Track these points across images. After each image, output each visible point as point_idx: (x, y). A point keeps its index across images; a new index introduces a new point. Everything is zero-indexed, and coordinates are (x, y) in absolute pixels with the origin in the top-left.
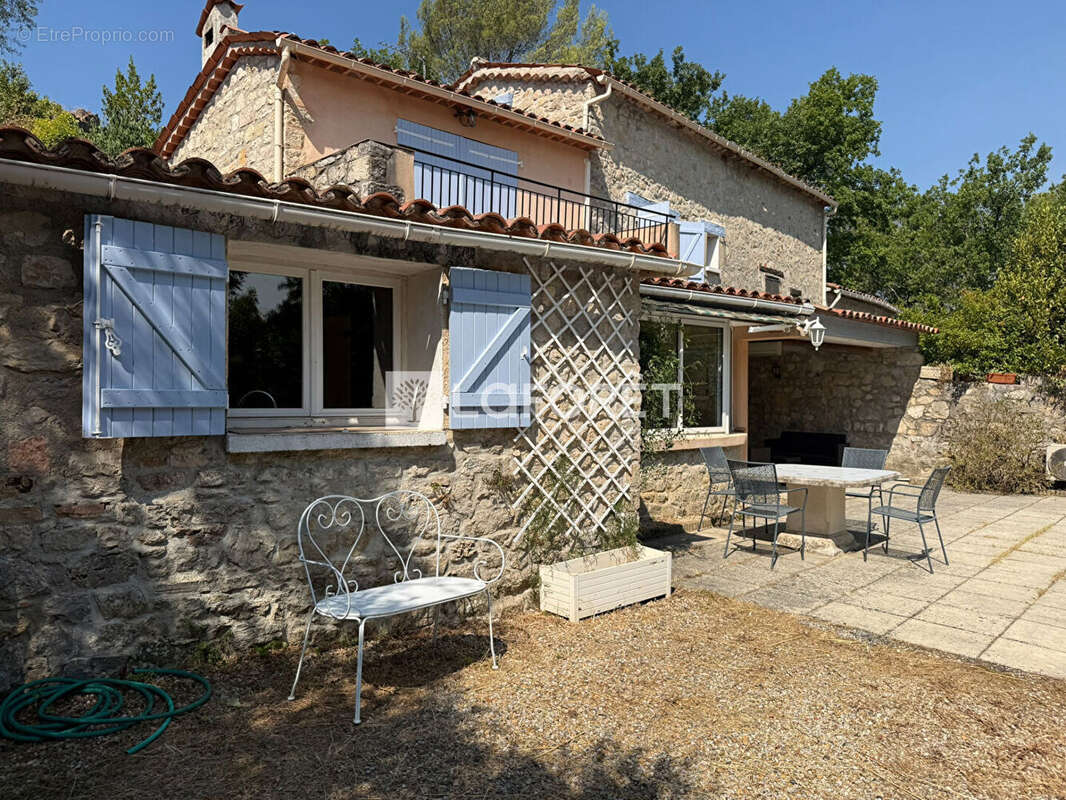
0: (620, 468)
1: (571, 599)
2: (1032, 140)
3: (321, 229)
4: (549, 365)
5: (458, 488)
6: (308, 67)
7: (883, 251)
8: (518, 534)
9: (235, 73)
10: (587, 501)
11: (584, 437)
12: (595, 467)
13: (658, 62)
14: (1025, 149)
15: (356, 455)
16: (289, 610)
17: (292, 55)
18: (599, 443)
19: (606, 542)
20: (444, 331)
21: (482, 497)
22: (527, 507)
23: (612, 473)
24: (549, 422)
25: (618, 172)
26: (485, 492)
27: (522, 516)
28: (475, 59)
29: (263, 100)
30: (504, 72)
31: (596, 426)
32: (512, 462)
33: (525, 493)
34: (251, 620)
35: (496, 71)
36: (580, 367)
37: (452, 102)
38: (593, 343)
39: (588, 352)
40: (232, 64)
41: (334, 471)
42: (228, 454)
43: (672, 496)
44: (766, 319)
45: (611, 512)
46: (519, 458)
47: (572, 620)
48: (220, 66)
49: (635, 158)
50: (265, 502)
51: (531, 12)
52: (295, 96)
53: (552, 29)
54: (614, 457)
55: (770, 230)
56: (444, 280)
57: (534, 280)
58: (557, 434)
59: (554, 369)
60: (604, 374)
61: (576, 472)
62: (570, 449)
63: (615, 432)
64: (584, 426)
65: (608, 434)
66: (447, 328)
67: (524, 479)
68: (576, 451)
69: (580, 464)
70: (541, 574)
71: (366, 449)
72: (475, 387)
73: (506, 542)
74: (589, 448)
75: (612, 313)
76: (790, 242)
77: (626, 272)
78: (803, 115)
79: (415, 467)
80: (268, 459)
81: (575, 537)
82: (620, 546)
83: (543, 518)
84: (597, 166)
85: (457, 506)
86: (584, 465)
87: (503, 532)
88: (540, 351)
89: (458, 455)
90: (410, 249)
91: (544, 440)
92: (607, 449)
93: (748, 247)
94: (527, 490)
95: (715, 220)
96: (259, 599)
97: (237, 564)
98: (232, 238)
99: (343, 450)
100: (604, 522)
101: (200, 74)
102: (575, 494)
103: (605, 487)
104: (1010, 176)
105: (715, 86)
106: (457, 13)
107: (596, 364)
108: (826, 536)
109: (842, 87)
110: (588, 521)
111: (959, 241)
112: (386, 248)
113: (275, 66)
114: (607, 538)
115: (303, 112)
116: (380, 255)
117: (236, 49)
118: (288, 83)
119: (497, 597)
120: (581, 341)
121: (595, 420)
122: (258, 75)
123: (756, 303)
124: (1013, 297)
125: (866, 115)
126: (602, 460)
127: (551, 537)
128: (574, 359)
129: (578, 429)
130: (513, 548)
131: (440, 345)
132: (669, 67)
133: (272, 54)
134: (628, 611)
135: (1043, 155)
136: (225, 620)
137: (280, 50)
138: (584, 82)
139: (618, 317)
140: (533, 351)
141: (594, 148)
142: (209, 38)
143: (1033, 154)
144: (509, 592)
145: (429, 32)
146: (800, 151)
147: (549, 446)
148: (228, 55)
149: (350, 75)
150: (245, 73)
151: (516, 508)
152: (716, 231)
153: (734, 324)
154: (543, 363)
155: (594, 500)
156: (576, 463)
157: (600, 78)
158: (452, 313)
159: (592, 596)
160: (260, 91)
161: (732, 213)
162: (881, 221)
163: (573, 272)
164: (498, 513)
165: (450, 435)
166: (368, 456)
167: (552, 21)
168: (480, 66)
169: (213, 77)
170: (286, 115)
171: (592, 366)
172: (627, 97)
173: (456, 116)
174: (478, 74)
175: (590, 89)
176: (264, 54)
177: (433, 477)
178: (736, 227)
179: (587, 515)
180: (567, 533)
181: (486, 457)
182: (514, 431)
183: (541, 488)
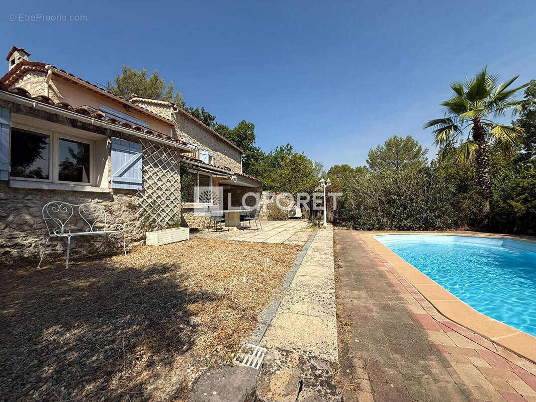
0: (174, 205)
1: (156, 240)
2: (289, 144)
3: (56, 115)
4: (149, 172)
5: (115, 207)
6: (61, 79)
7: (257, 167)
8: (138, 223)
9: (26, 76)
10: (163, 214)
11: (162, 195)
12: (166, 204)
13: (197, 110)
14: (287, 146)
15: (71, 193)
16: (41, 245)
17: (53, 73)
18: (167, 197)
19: (169, 226)
20: (109, 157)
21: (124, 211)
22: (141, 215)
23: (172, 206)
24: (149, 190)
25: (181, 135)
26: (126, 209)
27: (140, 217)
28: (133, 94)
29: (40, 87)
30: (144, 100)
31: (166, 192)
32: (135, 200)
33: (141, 210)
34: (22, 249)
35: (141, 99)
36: (160, 174)
37: (122, 103)
38: (164, 168)
39: (162, 170)
40: (25, 72)
41: (62, 198)
42: (10, 188)
43: (196, 222)
44: (221, 174)
45: (171, 218)
46: (138, 200)
47: (156, 246)
48: (18, 72)
49: (187, 131)
50: (29, 207)
51: (156, 89)
52: (55, 88)
53: (164, 95)
54: (172, 202)
55: (227, 157)
56: (109, 141)
57: (143, 146)
58: (152, 193)
59: (151, 174)
60: (168, 177)
61: (159, 205)
62: (157, 198)
63: (172, 195)
64: (162, 192)
65: (170, 195)
66: (110, 156)
67: (140, 206)
68: (159, 199)
69: (160, 203)
70: (147, 235)
71: (75, 192)
72: (121, 175)
73: (134, 225)
74: (163, 199)
75: (171, 160)
76: (232, 161)
77: (176, 149)
78: (237, 131)
79: (97, 199)
80: (31, 192)
81: (159, 225)
82: (174, 227)
83: (147, 218)
84: (174, 131)
85: (114, 213)
86: (162, 203)
87: (132, 222)
88: (146, 168)
89: (115, 197)
90: (95, 129)
91: (147, 195)
92: (170, 200)
93: (221, 161)
94: (141, 209)
95: (211, 152)
96: (25, 241)
97: (14, 229)
98: (14, 112)
99: (66, 191)
100: (169, 221)
101: (7, 74)
102: (159, 212)
103: (169, 210)
104: (284, 152)
105: (213, 119)
106: (130, 84)
107: (166, 174)
108: (235, 226)
109: (246, 125)
110: (163, 220)
111: (275, 167)
112: (85, 127)
113: (46, 76)
114: (170, 225)
115: (59, 94)
116: (83, 129)
117: (26, 67)
118: (51, 82)
119: (131, 242)
120: (160, 167)
121: (166, 190)
122: (37, 78)
123: (218, 169)
124: (281, 175)
125: (252, 133)
126: (168, 202)
127: (150, 224)
128: (158, 172)
129: (160, 193)
130: (136, 227)
131: (107, 162)
132: (201, 112)
133: (44, 72)
134: (175, 243)
135: (291, 148)
136: (7, 249)
137: (47, 70)
138: (170, 107)
139: (173, 162)
140: (143, 168)
141: (174, 126)
142: (13, 62)
143: (289, 148)
144: (135, 241)
145: (119, 87)
146: (236, 140)
147: (149, 197)
148: (22, 69)
149: (80, 86)
150: (30, 76)
151: (137, 215)
152: (212, 155)
153: (214, 176)
154: (147, 172)
155: (165, 214)
156: (159, 203)
157: (175, 106)
158: (112, 151)
159: (163, 239)
160: (38, 84)
161: (216, 151)
162: (257, 160)
163: (157, 146)
164: (130, 216)
165: (111, 190)
166: (77, 194)
167: (164, 93)
168: (135, 97)
169: (14, 76)
170: (50, 94)
171: (164, 175)
172: (184, 113)
173: (124, 107)
174: (134, 99)
175: (172, 109)
176: (40, 71)
177: (105, 203)
178: (217, 155)
179: (163, 218)
180: (156, 223)
181: (126, 198)
182: (136, 191)
183: (147, 209)
